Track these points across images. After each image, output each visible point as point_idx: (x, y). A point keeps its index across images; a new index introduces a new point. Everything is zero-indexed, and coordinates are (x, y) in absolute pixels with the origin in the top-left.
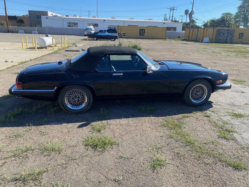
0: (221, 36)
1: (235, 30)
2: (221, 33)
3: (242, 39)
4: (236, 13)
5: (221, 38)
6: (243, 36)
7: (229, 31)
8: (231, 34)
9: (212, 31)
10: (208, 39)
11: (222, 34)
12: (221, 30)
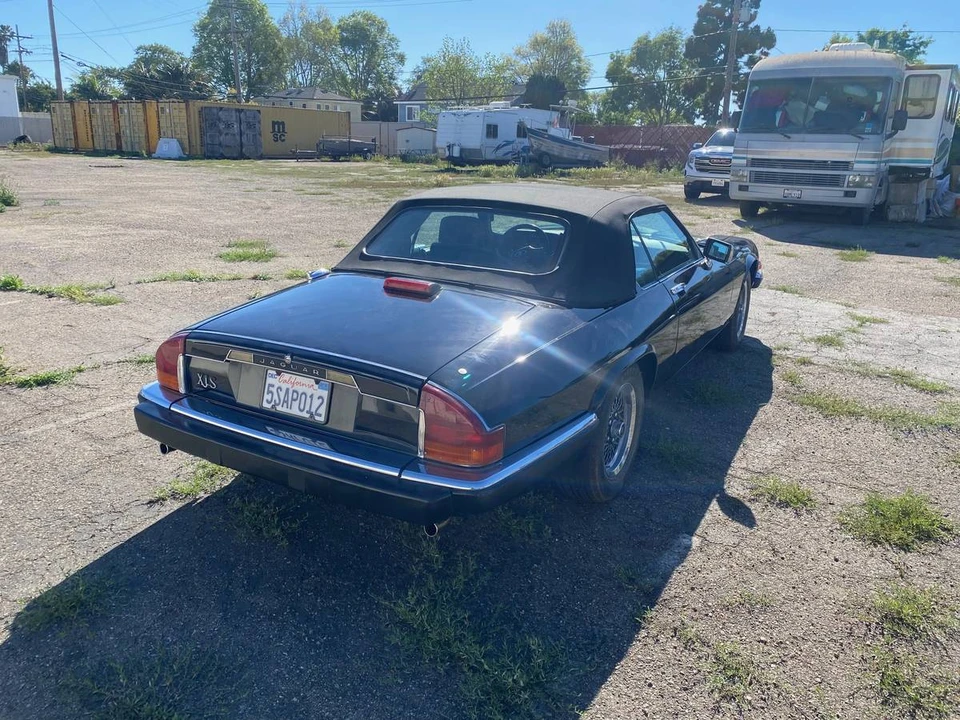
0: (220, 133)
1: (259, 111)
2: (219, 119)
3: (283, 140)
4: (195, 51)
5: (221, 138)
6: (283, 131)
7: (242, 115)
8: (250, 126)
9: (184, 113)
10: (174, 143)
11: (222, 126)
12: (215, 111)
